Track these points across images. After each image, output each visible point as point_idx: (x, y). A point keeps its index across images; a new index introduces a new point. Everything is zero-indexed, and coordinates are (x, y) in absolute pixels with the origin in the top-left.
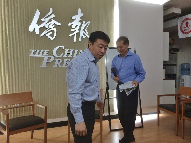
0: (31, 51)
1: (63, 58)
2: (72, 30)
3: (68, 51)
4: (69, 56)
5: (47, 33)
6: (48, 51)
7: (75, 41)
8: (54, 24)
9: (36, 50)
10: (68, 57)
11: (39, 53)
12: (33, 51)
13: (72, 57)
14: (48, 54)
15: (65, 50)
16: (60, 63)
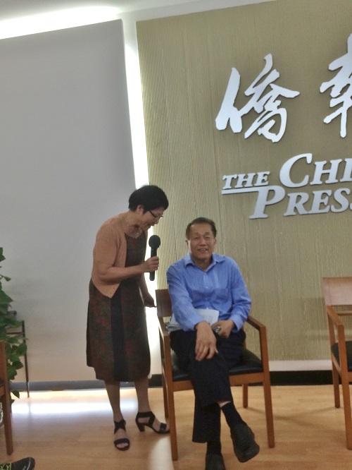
0: (224, 178)
1: (310, 188)
2: (333, 103)
3: (325, 167)
4: (327, 182)
5: (262, 126)
6: (268, 173)
7: (343, 133)
8: (280, 97)
9: (235, 176)
10: (324, 185)
11: (244, 183)
12: (229, 178)
13: (337, 181)
14: (267, 183)
15: (316, 163)
16: (304, 204)
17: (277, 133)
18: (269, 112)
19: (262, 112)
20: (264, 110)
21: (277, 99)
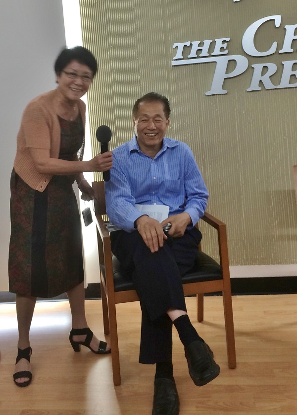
1: (279, 57)
10: (295, 53)
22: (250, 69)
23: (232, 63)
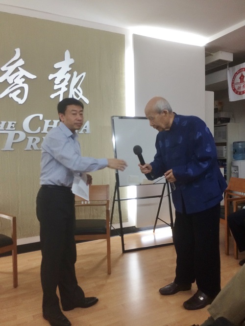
1: (41, 135)
2: (56, 87)
3: (50, 123)
5: (12, 92)
6: (15, 122)
8: (24, 77)
14: (14, 129)
15: (45, 120)
16: (37, 144)
17: (22, 99)
18: (17, 84)
19: (12, 84)
20: (14, 82)
21: (22, 77)
22: (27, 139)
23: (17, 135)
